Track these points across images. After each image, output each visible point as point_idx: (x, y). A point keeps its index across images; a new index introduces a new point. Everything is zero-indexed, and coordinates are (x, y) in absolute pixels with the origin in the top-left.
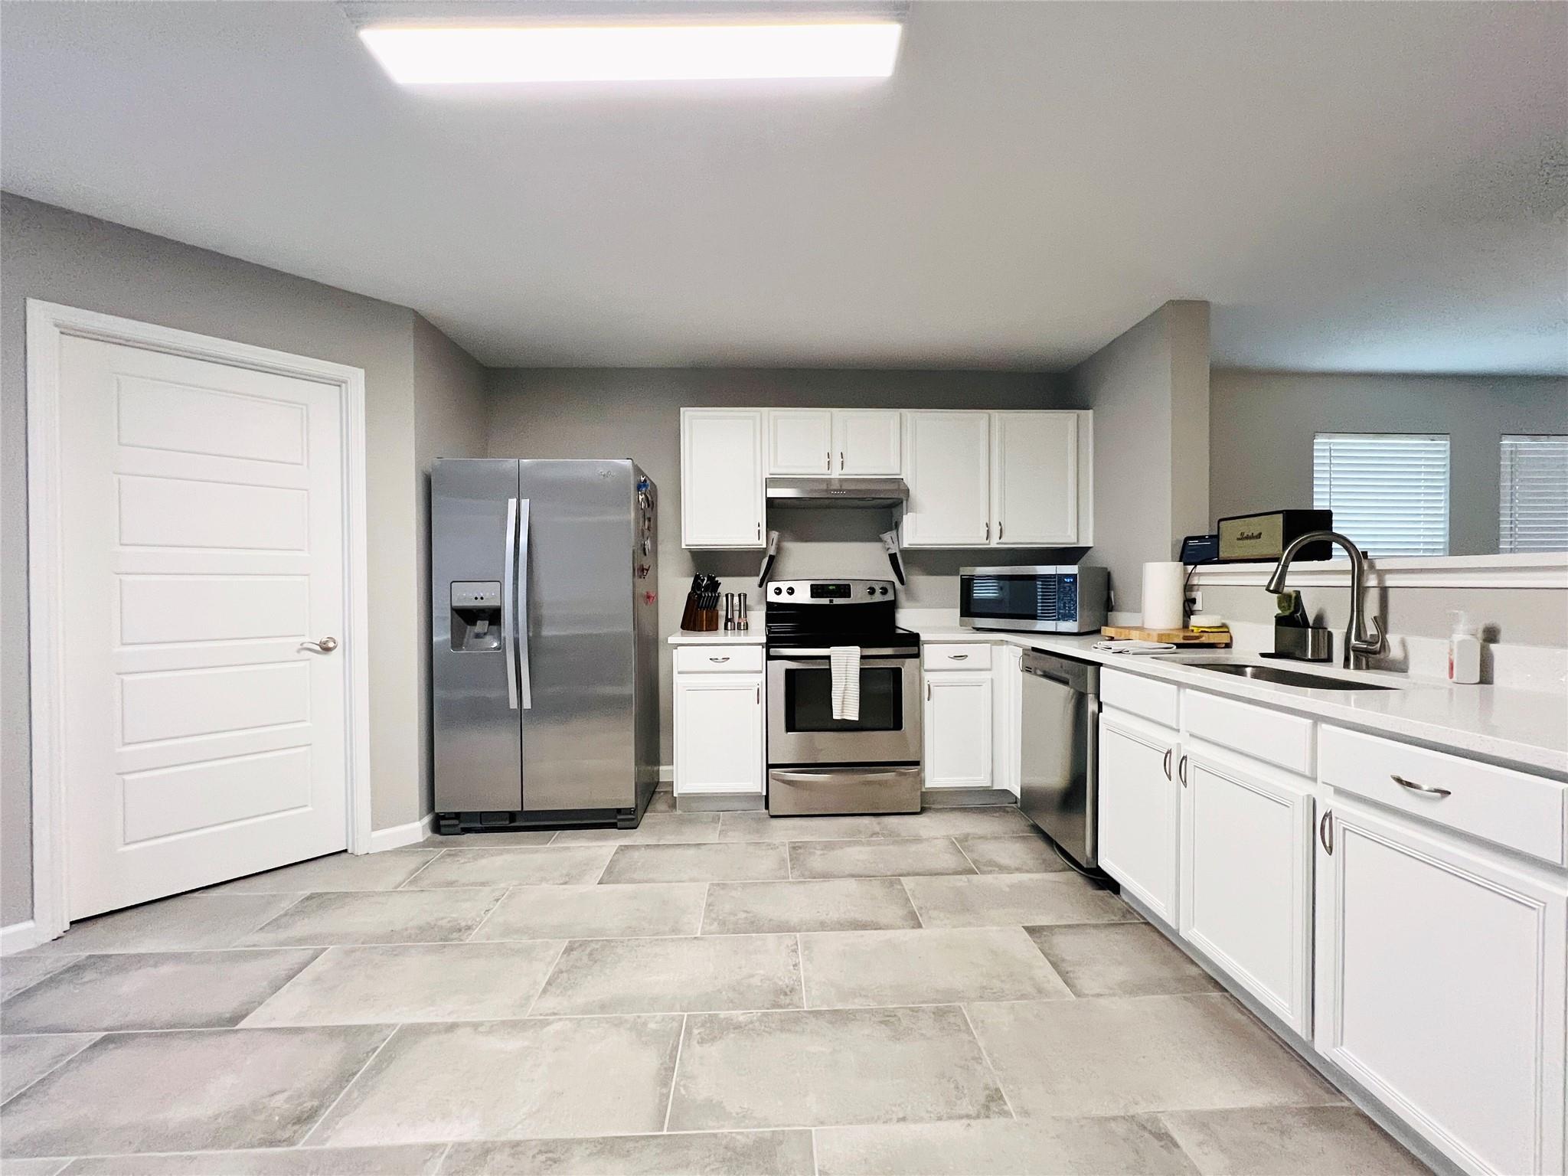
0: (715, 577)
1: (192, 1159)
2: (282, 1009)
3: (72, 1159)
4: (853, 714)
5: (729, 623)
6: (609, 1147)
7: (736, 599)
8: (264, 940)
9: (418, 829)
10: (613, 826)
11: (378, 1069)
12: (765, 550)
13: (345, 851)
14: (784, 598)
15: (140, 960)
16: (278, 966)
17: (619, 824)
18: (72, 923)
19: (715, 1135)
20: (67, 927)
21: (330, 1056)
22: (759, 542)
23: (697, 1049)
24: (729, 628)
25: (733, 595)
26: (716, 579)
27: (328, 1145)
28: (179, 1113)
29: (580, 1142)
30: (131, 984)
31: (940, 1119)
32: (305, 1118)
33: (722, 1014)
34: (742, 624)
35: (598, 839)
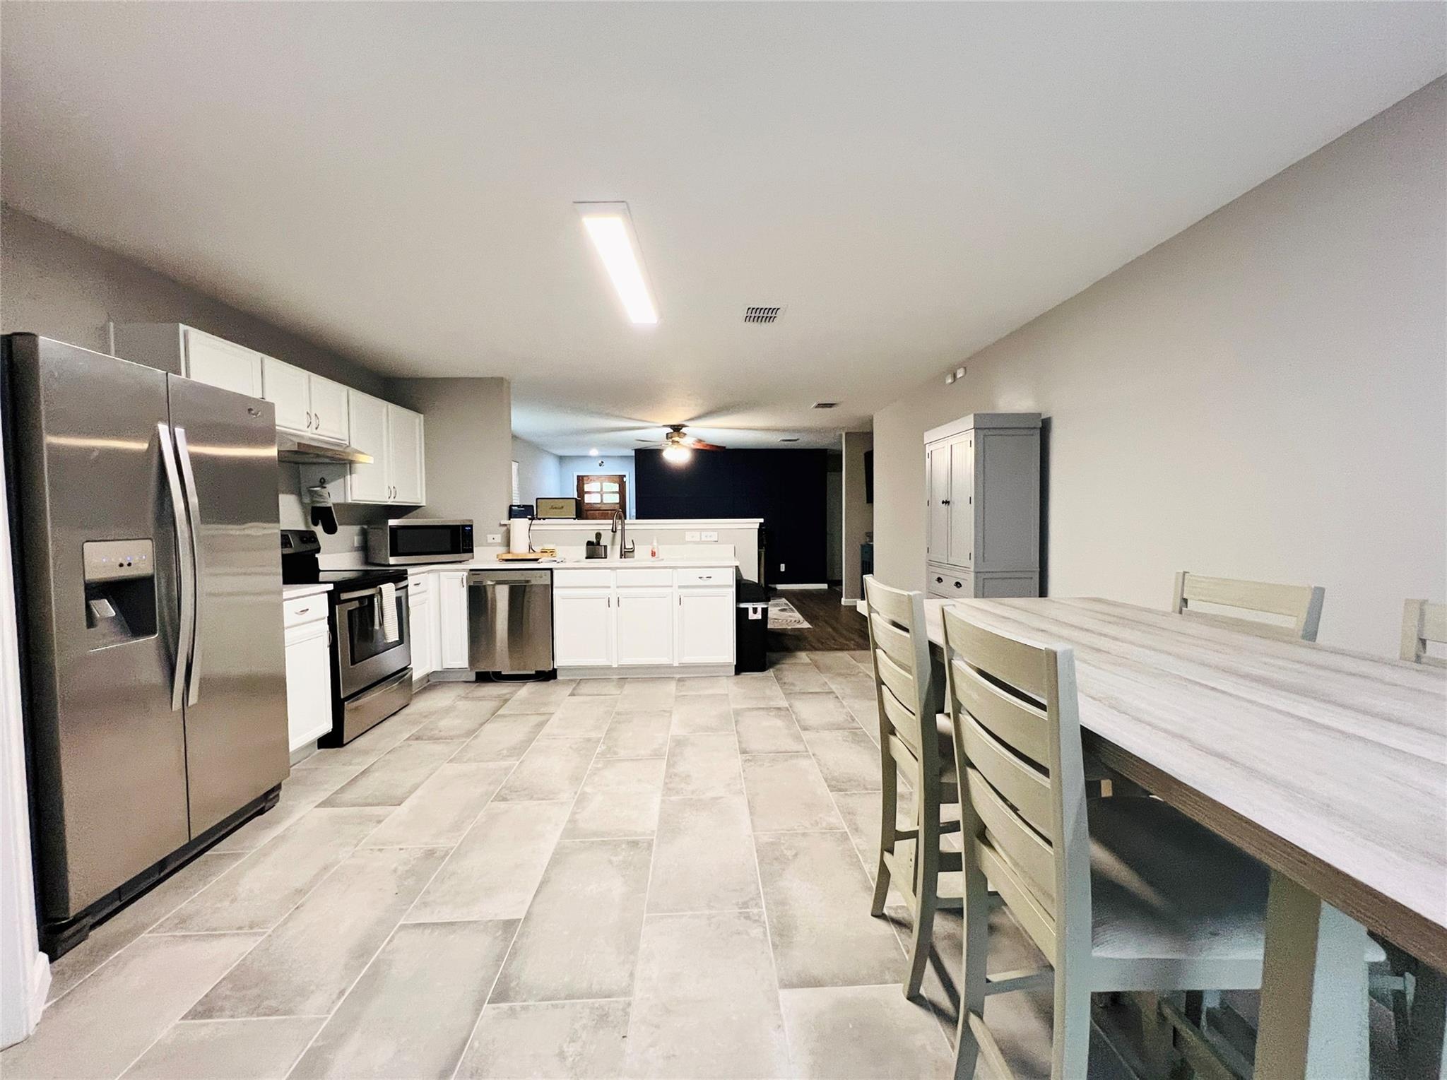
10: (260, 812)
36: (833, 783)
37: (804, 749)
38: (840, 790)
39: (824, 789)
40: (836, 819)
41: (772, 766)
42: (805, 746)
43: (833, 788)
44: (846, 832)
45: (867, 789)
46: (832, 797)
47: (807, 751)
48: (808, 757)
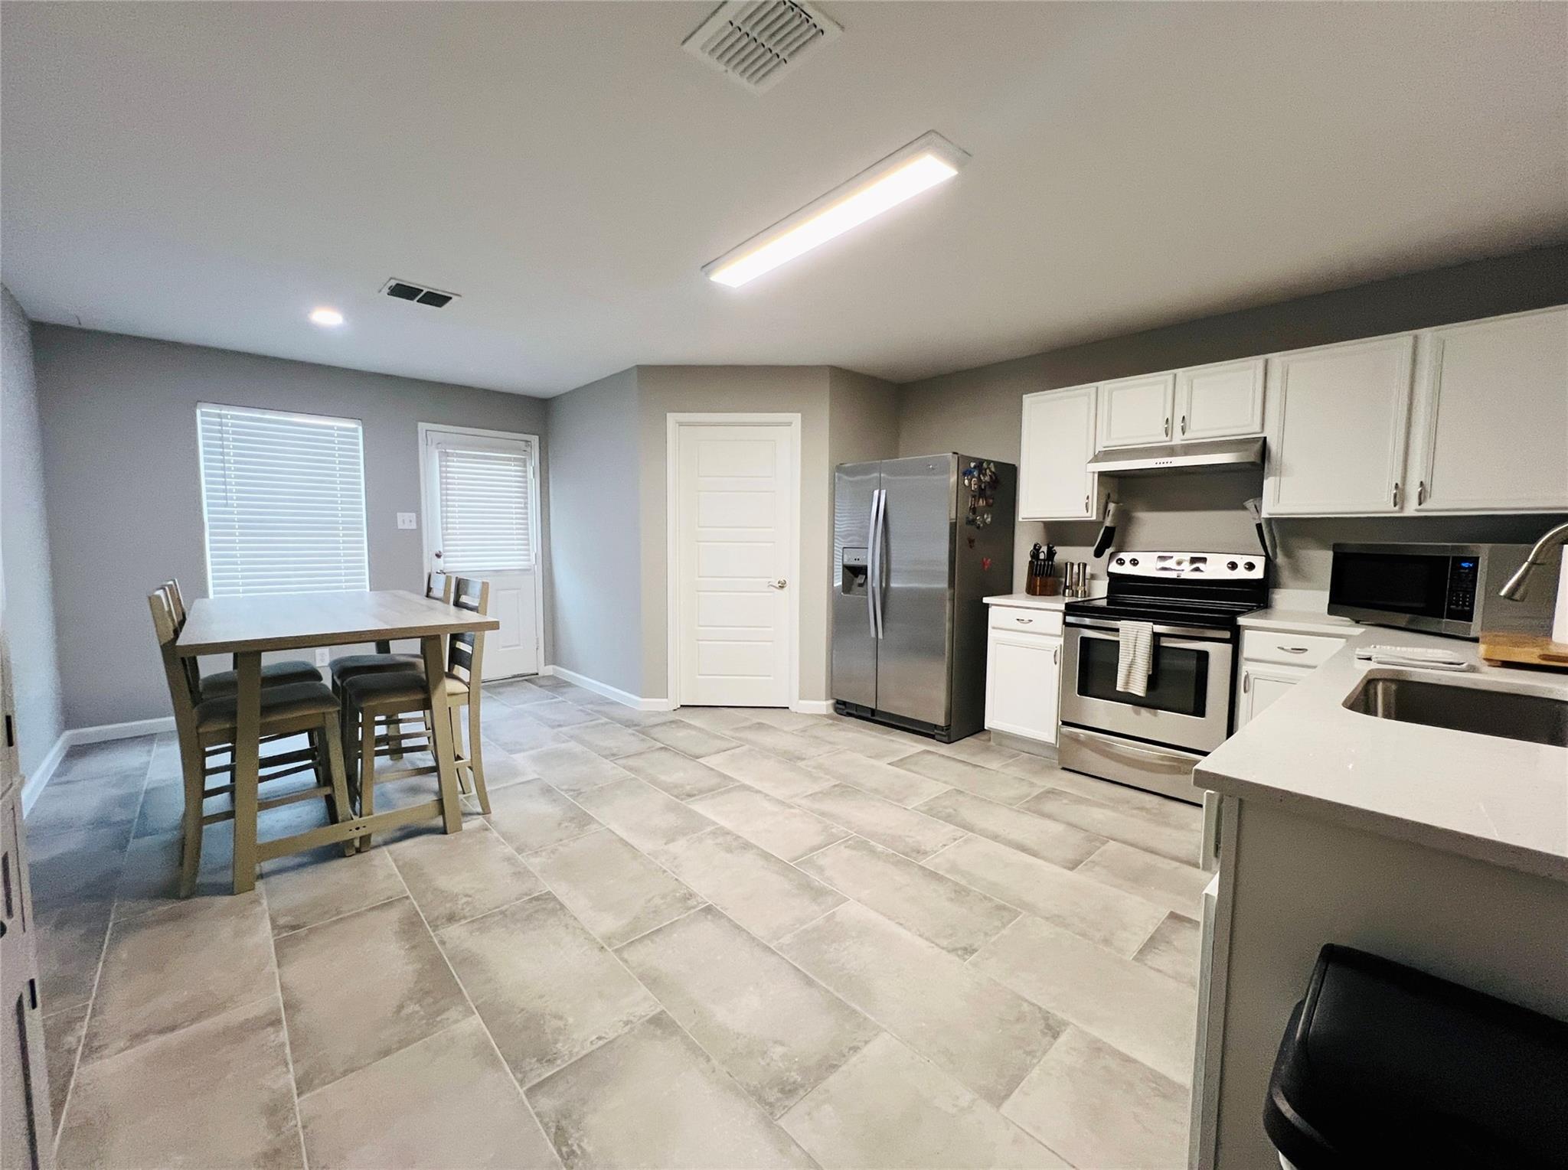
0: (1053, 547)
1: (656, 790)
2: (712, 761)
3: (633, 776)
4: (1139, 688)
5: (1067, 591)
6: (767, 856)
7: (1076, 568)
8: (729, 733)
9: (824, 706)
10: (932, 737)
11: (722, 793)
12: (1100, 523)
13: (788, 708)
14: (1127, 569)
15: (689, 726)
16: (724, 745)
17: (936, 736)
18: (681, 706)
19: (808, 876)
20: (679, 706)
21: (714, 781)
22: (1089, 514)
23: (842, 847)
24: (1067, 595)
25: (1072, 565)
26: (1055, 548)
27: (689, 806)
28: (663, 778)
29: (758, 848)
30: (682, 733)
31: (920, 936)
32: (690, 796)
33: (872, 843)
34: (1080, 592)
35: (916, 741)
36: (551, 905)
37: (626, 955)
38: (537, 899)
39: (560, 890)
40: (534, 863)
41: (649, 901)
42: (626, 961)
43: (549, 897)
44: (520, 854)
45: (502, 913)
46: (547, 886)
47: (616, 951)
48: (609, 938)
